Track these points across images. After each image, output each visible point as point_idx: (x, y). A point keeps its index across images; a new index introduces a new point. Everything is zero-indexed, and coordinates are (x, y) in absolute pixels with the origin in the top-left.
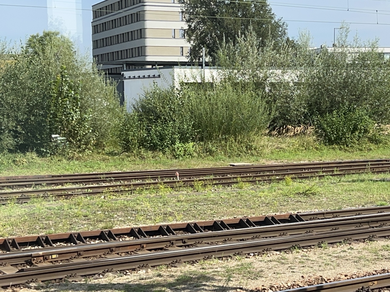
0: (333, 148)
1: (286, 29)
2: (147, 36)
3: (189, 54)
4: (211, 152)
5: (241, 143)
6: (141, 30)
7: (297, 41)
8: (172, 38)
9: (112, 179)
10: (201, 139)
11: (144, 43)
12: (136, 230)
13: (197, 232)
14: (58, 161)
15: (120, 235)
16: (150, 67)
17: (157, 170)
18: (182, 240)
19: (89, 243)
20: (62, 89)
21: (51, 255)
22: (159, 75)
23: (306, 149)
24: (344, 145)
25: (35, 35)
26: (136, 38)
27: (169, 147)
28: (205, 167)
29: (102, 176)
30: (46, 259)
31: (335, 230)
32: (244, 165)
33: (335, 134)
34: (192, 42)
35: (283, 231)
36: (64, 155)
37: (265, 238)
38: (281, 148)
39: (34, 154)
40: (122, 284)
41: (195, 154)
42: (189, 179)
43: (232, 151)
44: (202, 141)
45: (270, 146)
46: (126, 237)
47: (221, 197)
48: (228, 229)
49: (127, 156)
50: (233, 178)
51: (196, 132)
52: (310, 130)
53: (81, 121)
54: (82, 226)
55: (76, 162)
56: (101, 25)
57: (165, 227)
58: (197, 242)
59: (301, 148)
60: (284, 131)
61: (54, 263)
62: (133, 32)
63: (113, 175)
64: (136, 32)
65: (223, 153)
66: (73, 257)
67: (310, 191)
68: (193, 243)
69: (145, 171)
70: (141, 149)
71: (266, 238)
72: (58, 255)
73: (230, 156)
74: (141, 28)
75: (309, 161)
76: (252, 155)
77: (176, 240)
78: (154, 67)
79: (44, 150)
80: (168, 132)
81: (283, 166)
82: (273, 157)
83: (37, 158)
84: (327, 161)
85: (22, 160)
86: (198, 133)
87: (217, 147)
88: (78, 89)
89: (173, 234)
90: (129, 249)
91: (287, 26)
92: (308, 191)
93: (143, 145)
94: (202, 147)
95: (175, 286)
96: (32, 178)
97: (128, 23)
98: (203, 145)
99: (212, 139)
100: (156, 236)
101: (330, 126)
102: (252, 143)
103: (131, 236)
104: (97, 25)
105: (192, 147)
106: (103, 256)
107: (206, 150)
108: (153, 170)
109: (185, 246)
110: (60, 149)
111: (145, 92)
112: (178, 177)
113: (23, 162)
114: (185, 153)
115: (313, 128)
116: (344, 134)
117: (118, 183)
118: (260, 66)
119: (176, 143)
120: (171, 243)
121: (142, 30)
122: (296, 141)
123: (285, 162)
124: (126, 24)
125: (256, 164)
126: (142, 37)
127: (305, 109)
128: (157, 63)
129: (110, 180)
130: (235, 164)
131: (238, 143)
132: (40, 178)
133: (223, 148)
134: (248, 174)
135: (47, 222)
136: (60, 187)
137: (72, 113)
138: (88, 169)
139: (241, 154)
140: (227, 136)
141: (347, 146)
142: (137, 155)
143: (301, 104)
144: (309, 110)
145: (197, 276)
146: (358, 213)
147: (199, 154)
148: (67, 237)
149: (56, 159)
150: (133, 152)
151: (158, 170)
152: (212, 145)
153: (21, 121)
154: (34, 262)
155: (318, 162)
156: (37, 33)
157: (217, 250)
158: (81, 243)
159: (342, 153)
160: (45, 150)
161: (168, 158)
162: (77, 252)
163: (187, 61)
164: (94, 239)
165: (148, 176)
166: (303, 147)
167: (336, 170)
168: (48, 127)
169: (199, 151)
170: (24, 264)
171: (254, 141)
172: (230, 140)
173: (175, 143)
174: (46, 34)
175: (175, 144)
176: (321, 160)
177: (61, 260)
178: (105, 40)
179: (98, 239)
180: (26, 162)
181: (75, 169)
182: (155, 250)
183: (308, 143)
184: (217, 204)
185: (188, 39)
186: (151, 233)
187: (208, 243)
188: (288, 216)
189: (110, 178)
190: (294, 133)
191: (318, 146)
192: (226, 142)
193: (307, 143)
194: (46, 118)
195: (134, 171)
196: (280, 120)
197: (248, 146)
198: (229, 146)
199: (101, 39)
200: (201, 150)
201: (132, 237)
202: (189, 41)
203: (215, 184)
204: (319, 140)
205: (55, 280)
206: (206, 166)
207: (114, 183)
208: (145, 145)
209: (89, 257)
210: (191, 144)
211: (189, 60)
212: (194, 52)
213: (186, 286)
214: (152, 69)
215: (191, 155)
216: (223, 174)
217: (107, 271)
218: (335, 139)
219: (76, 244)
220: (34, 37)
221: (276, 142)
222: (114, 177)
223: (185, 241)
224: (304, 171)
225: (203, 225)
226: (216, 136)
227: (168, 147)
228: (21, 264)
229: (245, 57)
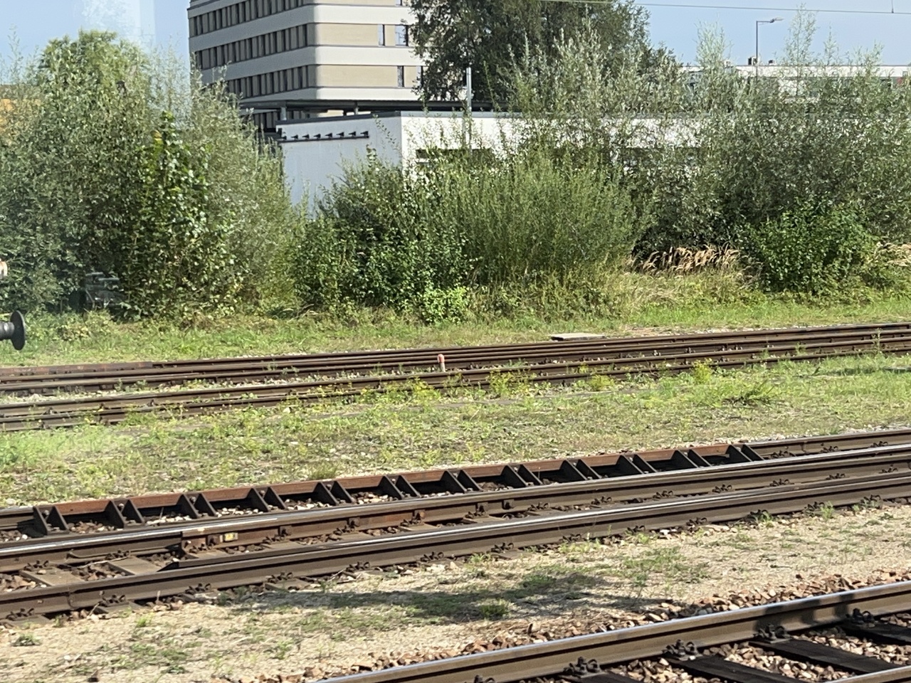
0: (782, 299)
1: (646, 24)
2: (320, 41)
3: (419, 82)
4: (506, 310)
5: (575, 287)
6: (305, 26)
7: (670, 52)
8: (378, 44)
9: (295, 370)
10: (483, 280)
11: (314, 59)
12: (394, 480)
13: (527, 484)
14: (160, 330)
15: (359, 491)
16: (340, 113)
17: (386, 350)
18: (502, 501)
19: (292, 508)
20: (164, 166)
21: (223, 533)
22: (366, 133)
23: (720, 301)
24: (806, 291)
25: (61, 39)
26: (294, 45)
27: (410, 299)
28: (495, 344)
29: (268, 364)
30: (211, 543)
31: (836, 478)
32: (585, 338)
33: (788, 267)
34: (427, 55)
35: (720, 481)
36: (172, 318)
37: (682, 498)
38: (665, 299)
39: (104, 315)
40: (403, 593)
41: (470, 314)
42: (465, 371)
43: (554, 305)
44: (485, 282)
45: (639, 294)
46: (371, 495)
47: (559, 410)
48: (595, 478)
49: (315, 319)
50: (570, 366)
51: (471, 263)
52: (730, 256)
53: (210, 239)
54: (263, 474)
55: (202, 333)
56: (211, 15)
57: (456, 475)
58: (535, 506)
59: (709, 299)
60: (670, 261)
61: (231, 551)
62: (287, 32)
63: (290, 361)
64: (294, 33)
65: (532, 310)
66: (270, 537)
67: (756, 393)
68: (525, 508)
69: (362, 352)
70: (346, 302)
71: (685, 496)
72: (236, 534)
73: (549, 318)
74: (306, 23)
75: (731, 328)
76: (599, 315)
77: (490, 502)
78: (348, 114)
79: (126, 305)
80: (408, 263)
81: (674, 340)
82: (648, 320)
83: (112, 324)
84: (773, 329)
85: (79, 329)
86: (476, 264)
87: (520, 296)
88: (201, 164)
89: (476, 489)
90: (387, 522)
91: (648, 17)
92: (752, 393)
93: (350, 293)
94: (485, 298)
95: (521, 598)
96: (108, 370)
97: (273, 11)
98: (486, 293)
99: (507, 280)
100: (436, 493)
101: (774, 248)
102: (600, 288)
103: (383, 495)
104: (201, 16)
105: (463, 298)
106: (334, 536)
107: (495, 305)
108: (379, 350)
109: (510, 515)
110: (162, 303)
111: (346, 172)
112: (443, 365)
113: (82, 332)
114: (446, 310)
115: (737, 253)
116: (807, 266)
117: (309, 380)
118: (610, 111)
119: (426, 289)
120: (479, 508)
121: (308, 27)
122: (697, 283)
123: (676, 331)
124: (270, 13)
125: (610, 335)
126: (309, 43)
127: (714, 208)
128: (359, 104)
129: (289, 373)
130: (564, 336)
131: (567, 288)
132: (127, 369)
133: (534, 300)
134: (599, 359)
135: (184, 465)
136: (176, 389)
137: (190, 221)
138: (230, 349)
139: (575, 313)
140: (542, 273)
141: (814, 293)
142: (339, 317)
143: (706, 198)
144: (726, 211)
145: (564, 577)
146: (877, 441)
147: (477, 314)
148: (242, 496)
149: (154, 326)
150: (328, 309)
151: (389, 350)
152: (508, 293)
153: (71, 240)
154: (186, 550)
155: (752, 330)
156: (64, 35)
157: (595, 521)
158: (277, 510)
159: (804, 309)
160: (129, 307)
161: (408, 322)
162: (278, 527)
163: (415, 98)
164: (301, 500)
165: (376, 362)
166: (713, 295)
167: (800, 349)
168: (136, 252)
169: (478, 306)
170: (164, 553)
171: (603, 284)
172: (550, 281)
173: (424, 288)
174: (86, 36)
175: (424, 291)
176: (758, 326)
177: (245, 546)
178: (219, 50)
179: (310, 499)
180: (88, 334)
181: (200, 349)
182: (445, 523)
183: (725, 288)
184: (553, 423)
185: (416, 48)
186: (427, 487)
187: (559, 509)
188: (725, 449)
189: (289, 367)
190: (694, 264)
191: (747, 295)
192: (540, 286)
193: (722, 288)
194: (130, 231)
195: (334, 352)
196: (658, 233)
197: (590, 295)
198: (547, 294)
199: (209, 49)
200: (483, 304)
201: (386, 497)
202: (419, 52)
203: (535, 380)
204: (751, 281)
205: (247, 586)
206: (497, 342)
207: (297, 381)
208: (356, 294)
209: (303, 538)
210: (461, 291)
211: (419, 96)
212: (431, 80)
213: (546, 597)
214: (345, 118)
215: (460, 315)
216: (543, 359)
217: (357, 568)
218: (787, 278)
219: (265, 510)
220: (56, 44)
221: (651, 286)
222: (297, 367)
223: (508, 504)
224: (724, 351)
225: (539, 469)
226: (517, 271)
227: (407, 297)
228: (159, 554)
229: (575, 91)
